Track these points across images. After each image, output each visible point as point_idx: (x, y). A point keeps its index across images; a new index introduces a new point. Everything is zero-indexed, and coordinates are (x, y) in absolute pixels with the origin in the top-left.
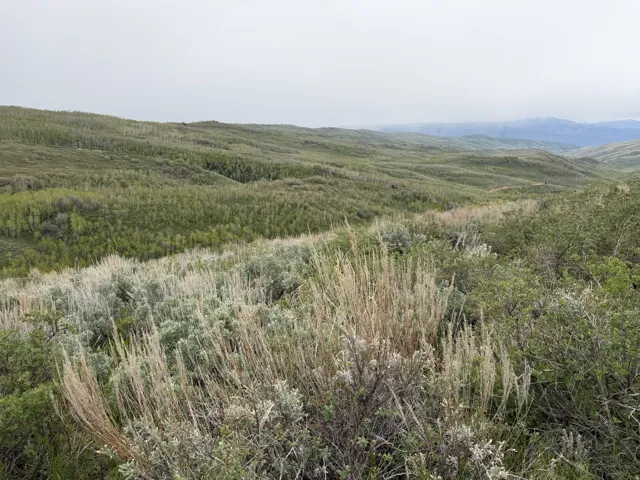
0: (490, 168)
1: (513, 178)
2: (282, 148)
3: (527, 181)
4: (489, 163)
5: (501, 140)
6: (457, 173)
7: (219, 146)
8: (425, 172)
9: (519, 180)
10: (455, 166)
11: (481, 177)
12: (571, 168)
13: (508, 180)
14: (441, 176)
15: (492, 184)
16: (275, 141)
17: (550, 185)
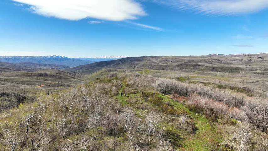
0: (36, 77)
1: (45, 81)
3: (51, 82)
4: (35, 76)
5: (39, 65)
6: (21, 80)
8: (4, 81)
9: (48, 82)
10: (20, 77)
11: (32, 81)
12: (67, 76)
13: (44, 82)
14: (12, 82)
15: (37, 84)
17: (60, 83)
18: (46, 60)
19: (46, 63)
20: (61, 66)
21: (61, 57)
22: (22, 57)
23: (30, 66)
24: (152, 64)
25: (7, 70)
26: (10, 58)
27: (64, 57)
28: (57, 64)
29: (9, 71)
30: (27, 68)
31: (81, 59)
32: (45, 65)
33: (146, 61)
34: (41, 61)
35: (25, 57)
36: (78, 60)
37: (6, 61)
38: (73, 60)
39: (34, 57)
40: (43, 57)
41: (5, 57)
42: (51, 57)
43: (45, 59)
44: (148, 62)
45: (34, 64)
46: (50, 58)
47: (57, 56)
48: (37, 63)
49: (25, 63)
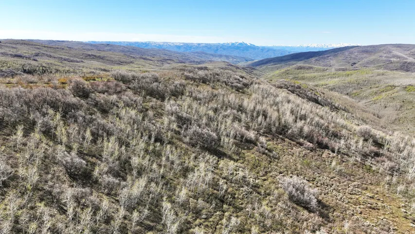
2: (72, 59)
5: (212, 55)
7: (29, 58)
16: (67, 55)
18: (224, 49)
19: (224, 53)
20: (242, 58)
21: (246, 44)
22: (196, 45)
23: (201, 57)
24: (392, 59)
25: (169, 62)
26: (182, 45)
27: (249, 45)
28: (238, 55)
29: (172, 62)
30: (196, 60)
31: (275, 48)
32: (221, 56)
33: (381, 54)
34: (217, 50)
35: (199, 44)
36: (269, 50)
37: (176, 50)
38: (263, 49)
39: (210, 44)
40: (222, 44)
41: (176, 44)
42: (233, 44)
43: (223, 47)
44: (385, 55)
45: (206, 54)
46: (230, 46)
47: (240, 44)
48: (212, 52)
49: (197, 52)
